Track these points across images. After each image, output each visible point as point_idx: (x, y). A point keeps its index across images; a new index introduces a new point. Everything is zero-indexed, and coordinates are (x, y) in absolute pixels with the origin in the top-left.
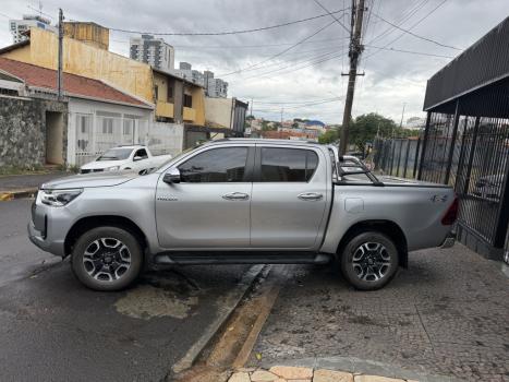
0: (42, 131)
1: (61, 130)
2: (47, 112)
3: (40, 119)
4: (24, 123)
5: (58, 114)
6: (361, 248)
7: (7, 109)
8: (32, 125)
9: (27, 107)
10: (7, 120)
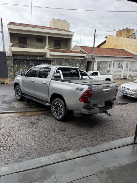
0: (85, 67)
1: (92, 67)
2: (87, 62)
3: (85, 64)
4: (80, 65)
5: (91, 62)
6: (55, 103)
7: (75, 62)
8: (82, 66)
9: (81, 61)
10: (75, 65)
